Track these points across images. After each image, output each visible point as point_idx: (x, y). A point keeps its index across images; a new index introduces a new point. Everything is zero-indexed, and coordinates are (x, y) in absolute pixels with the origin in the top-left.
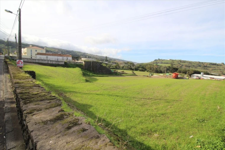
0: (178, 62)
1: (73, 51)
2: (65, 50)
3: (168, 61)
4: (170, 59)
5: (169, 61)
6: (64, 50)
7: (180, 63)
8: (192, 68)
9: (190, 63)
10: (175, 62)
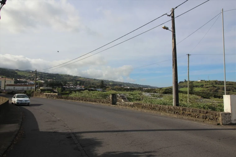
0: (212, 84)
1: (58, 74)
2: (46, 73)
3: (198, 82)
4: (202, 80)
5: (200, 82)
6: (44, 73)
7: (215, 85)
8: (233, 91)
9: (230, 84)
10: (209, 83)
